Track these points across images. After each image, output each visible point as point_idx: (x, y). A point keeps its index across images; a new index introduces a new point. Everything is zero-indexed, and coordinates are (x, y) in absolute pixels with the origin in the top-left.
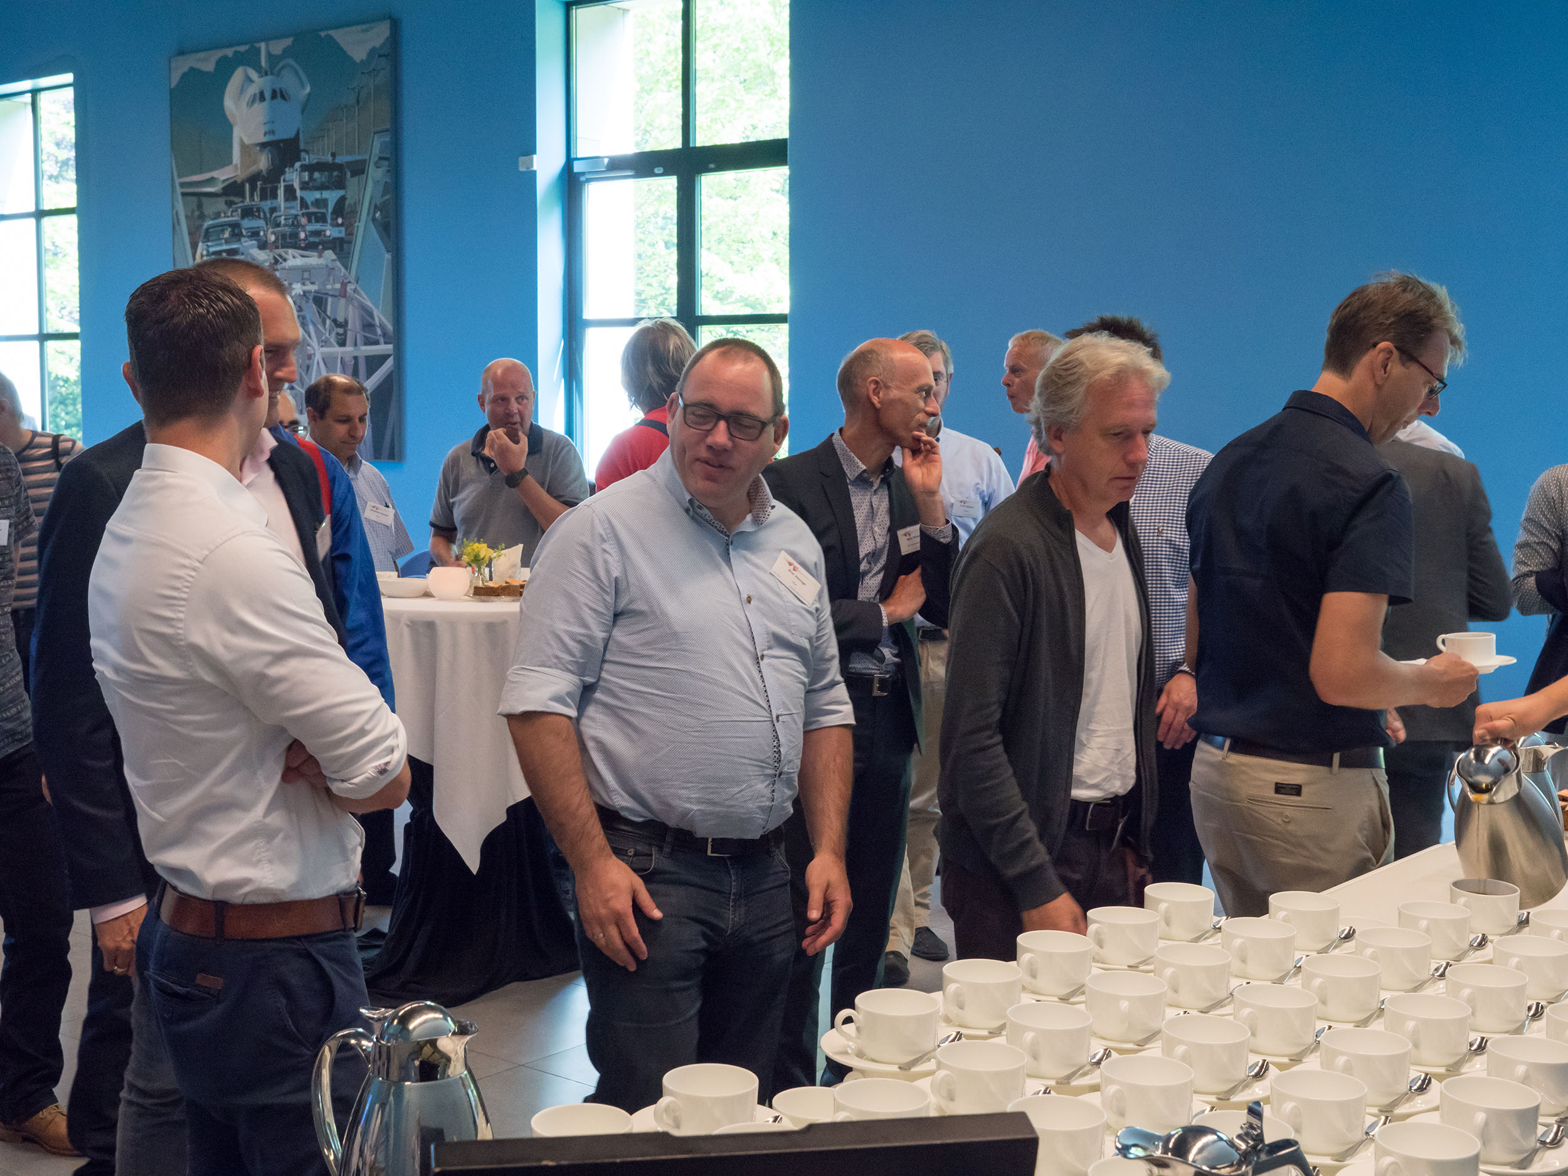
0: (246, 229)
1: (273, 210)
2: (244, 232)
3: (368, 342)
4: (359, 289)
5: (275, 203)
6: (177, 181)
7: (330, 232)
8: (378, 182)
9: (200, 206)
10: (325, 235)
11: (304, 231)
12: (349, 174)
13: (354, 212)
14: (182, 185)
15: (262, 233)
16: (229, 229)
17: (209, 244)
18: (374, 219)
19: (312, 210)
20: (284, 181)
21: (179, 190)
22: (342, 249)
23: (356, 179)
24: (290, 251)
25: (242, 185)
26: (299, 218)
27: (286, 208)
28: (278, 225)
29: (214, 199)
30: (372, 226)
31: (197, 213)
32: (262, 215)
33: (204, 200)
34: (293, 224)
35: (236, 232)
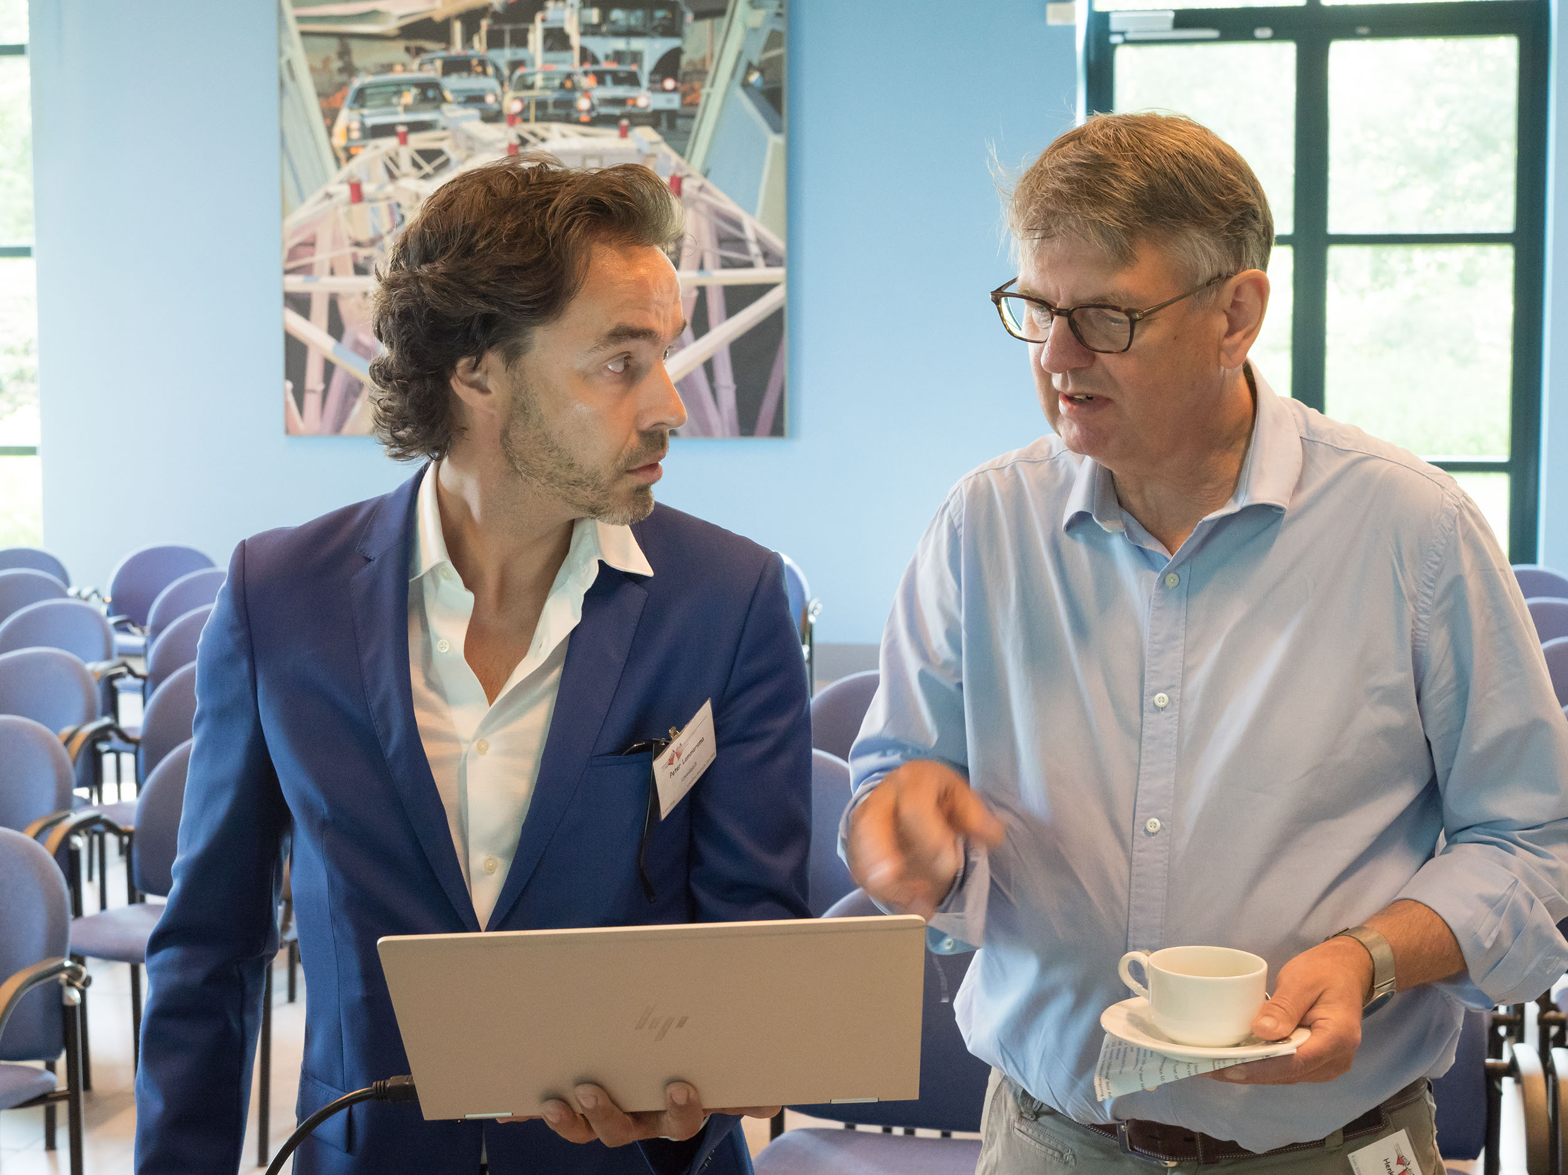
0: (453, 91)
1: (515, 65)
2: (448, 95)
3: (728, 264)
4: (708, 184)
5: (521, 54)
6: (290, 13)
7: (645, 99)
8: (755, 30)
9: (344, 53)
10: (635, 105)
11: (589, 98)
12: (689, 17)
13: (700, 72)
14: (300, 19)
15: (490, 99)
16: (414, 91)
17: (365, 111)
18: (746, 85)
19: (605, 66)
20: (544, 20)
21: (294, 28)
22: (672, 125)
23: (706, 24)
24: (556, 128)
25: (446, 24)
26: (576, 78)
27: (545, 62)
28: (531, 87)
29: (377, 45)
30: (740, 94)
31: (337, 64)
32: (490, 70)
33: (354, 45)
34: (562, 86)
35: (430, 94)
